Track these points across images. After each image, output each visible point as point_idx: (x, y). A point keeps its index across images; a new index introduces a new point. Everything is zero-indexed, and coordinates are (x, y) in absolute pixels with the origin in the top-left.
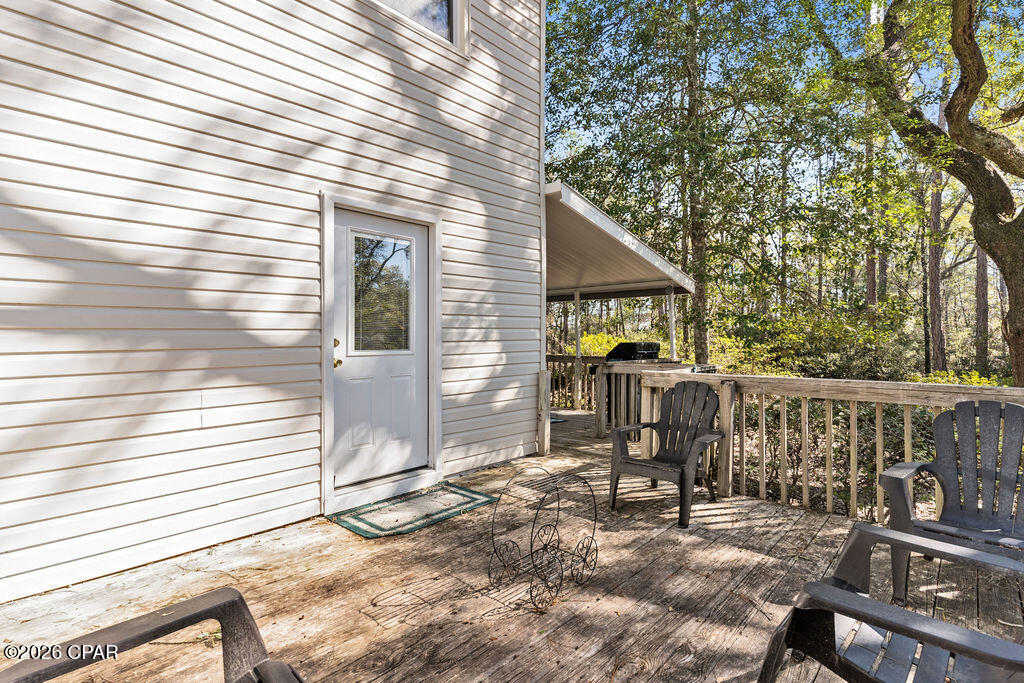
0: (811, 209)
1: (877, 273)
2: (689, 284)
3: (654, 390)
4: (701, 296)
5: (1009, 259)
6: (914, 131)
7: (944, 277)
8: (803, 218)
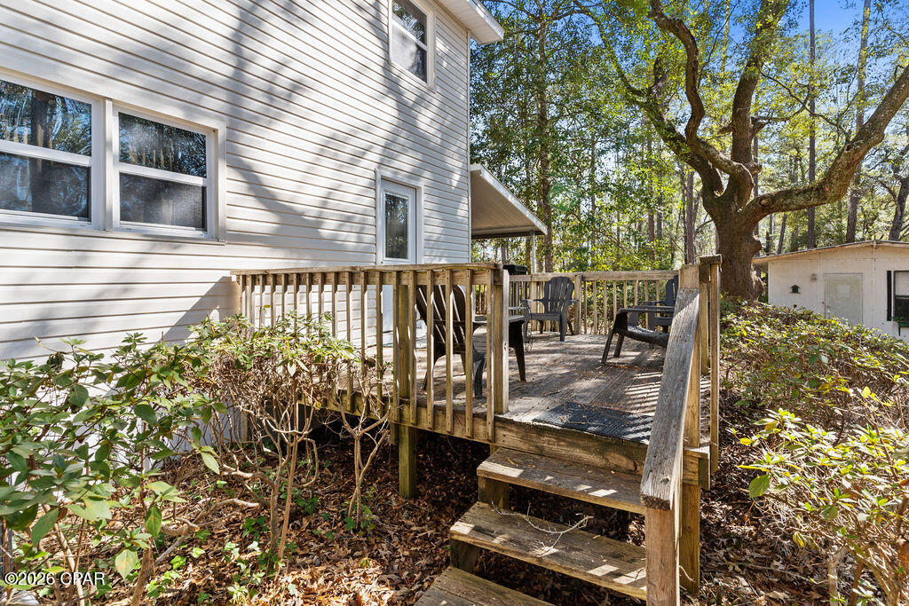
0: (614, 185)
1: (656, 229)
2: (544, 229)
3: (538, 283)
4: (550, 236)
5: (719, 218)
6: (671, 139)
7: (697, 232)
8: (610, 190)
